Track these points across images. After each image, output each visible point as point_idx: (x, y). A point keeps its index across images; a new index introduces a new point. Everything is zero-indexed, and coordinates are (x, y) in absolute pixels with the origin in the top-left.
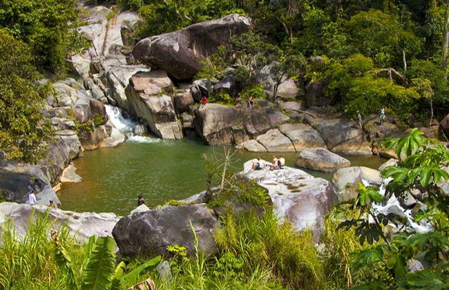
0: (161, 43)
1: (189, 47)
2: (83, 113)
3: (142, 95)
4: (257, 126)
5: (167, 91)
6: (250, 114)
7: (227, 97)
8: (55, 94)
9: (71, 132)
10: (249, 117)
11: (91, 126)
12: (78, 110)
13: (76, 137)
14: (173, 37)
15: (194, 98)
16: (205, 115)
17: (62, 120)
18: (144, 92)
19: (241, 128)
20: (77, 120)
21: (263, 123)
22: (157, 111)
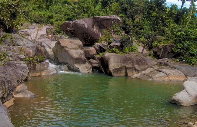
0: (78, 23)
1: (92, 27)
2: (31, 51)
3: (66, 49)
4: (140, 66)
5: (80, 47)
6: (135, 59)
7: (117, 50)
8: (12, 38)
9: (22, 62)
10: (135, 61)
11: (37, 60)
12: (28, 49)
13: (26, 65)
14: (84, 20)
15: (97, 51)
16: (109, 59)
17: (15, 54)
18: (67, 47)
19: (132, 66)
20: (27, 55)
21: (143, 64)
22: (76, 57)
